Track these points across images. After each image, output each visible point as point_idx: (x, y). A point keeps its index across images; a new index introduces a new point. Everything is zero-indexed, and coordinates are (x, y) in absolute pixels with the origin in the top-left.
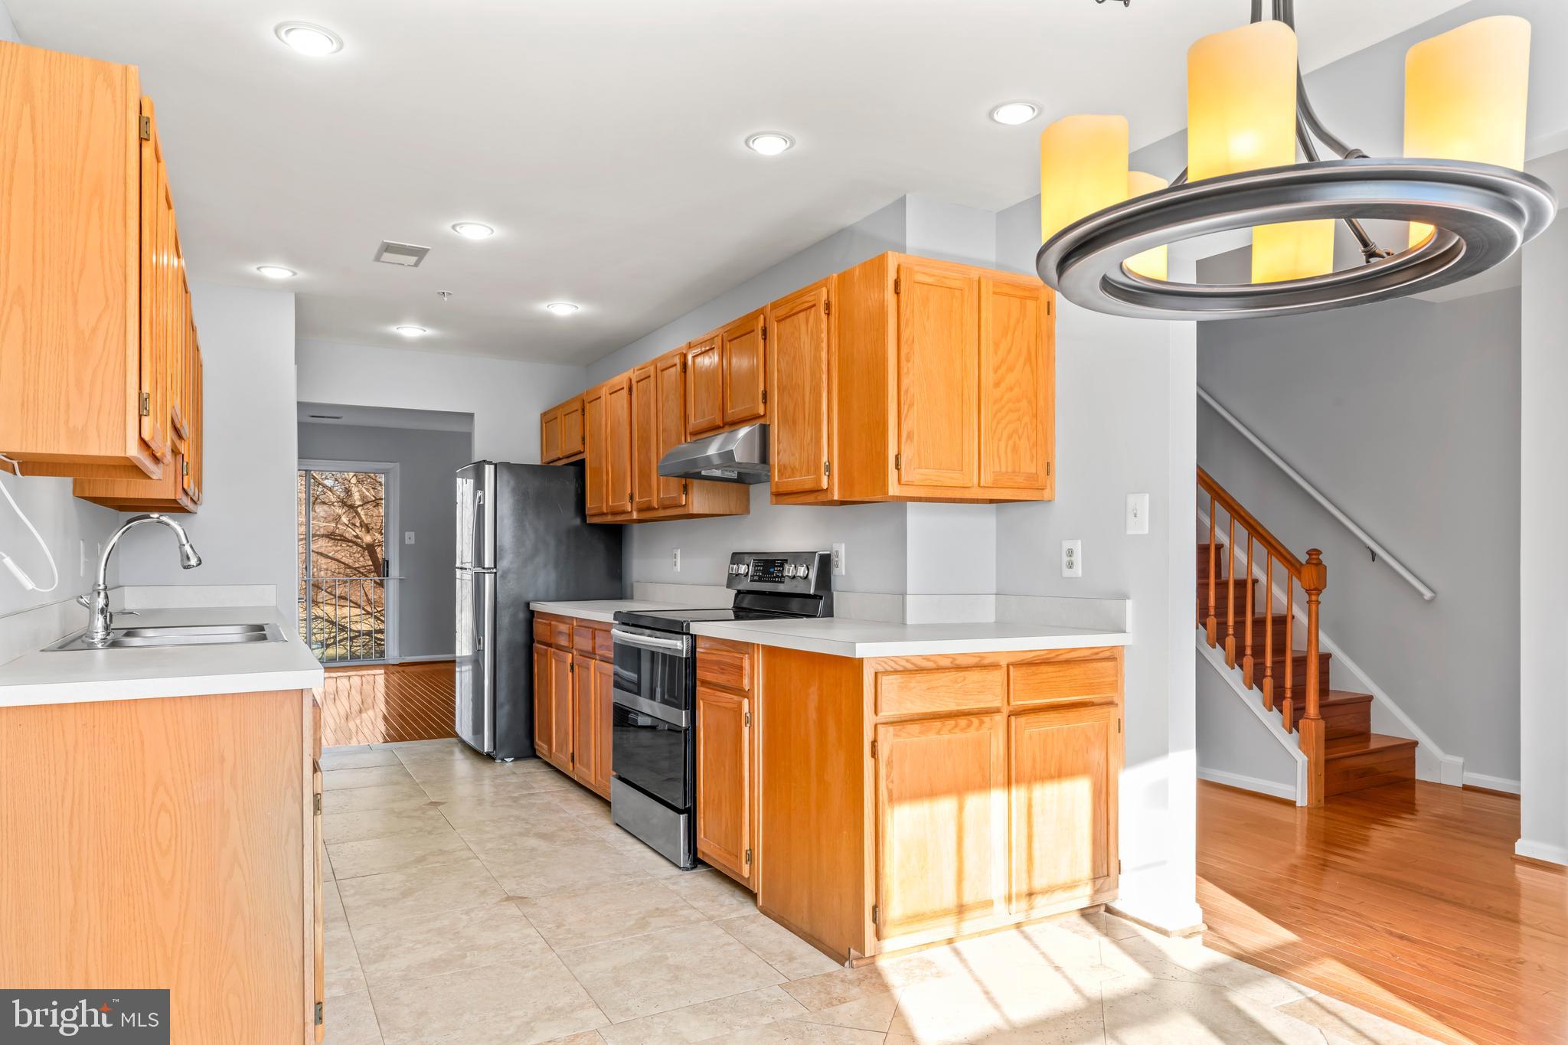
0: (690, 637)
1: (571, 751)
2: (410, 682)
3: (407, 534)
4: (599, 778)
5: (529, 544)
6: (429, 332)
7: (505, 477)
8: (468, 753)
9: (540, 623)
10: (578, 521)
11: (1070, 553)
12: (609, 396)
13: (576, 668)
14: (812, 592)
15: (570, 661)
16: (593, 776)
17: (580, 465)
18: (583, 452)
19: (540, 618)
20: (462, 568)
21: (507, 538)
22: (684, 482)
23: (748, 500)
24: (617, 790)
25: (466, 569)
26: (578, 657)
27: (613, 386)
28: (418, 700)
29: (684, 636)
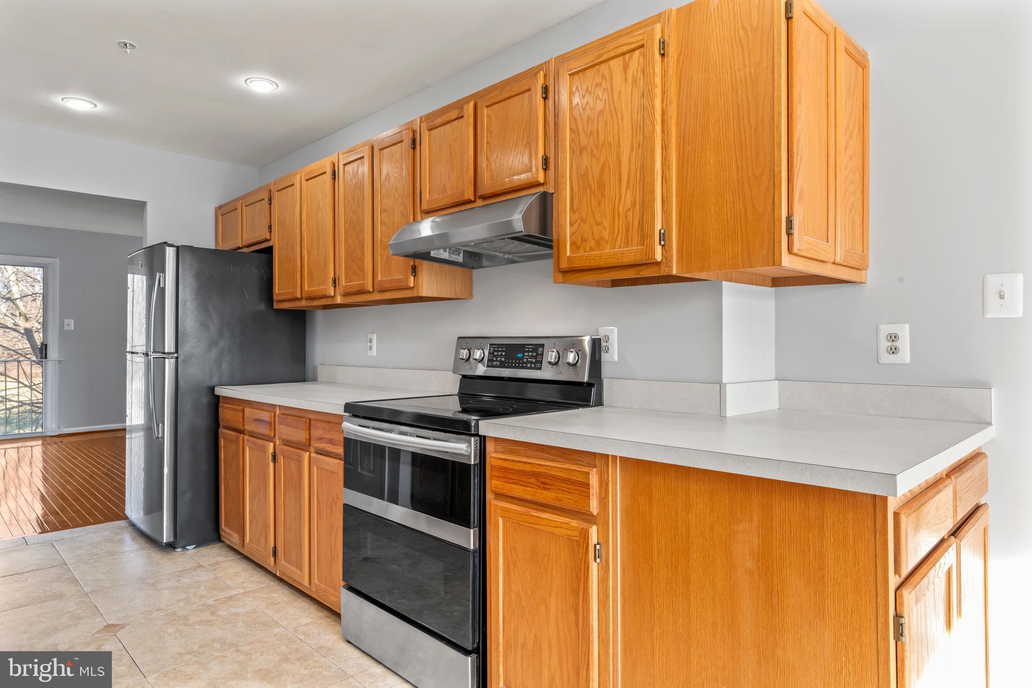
0: (478, 438)
1: (272, 545)
2: (69, 453)
3: (66, 321)
4: (316, 581)
5: (213, 329)
6: (101, 108)
7: (187, 260)
8: (142, 541)
9: (226, 408)
10: (262, 307)
11: (893, 338)
12: (304, 182)
13: (281, 460)
14: (586, 379)
15: (271, 450)
16: (307, 578)
17: (269, 251)
18: (270, 240)
19: (227, 403)
20: (133, 353)
21: (190, 322)
22: (412, 263)
23: (471, 285)
24: (350, 603)
25: (137, 353)
26: (281, 448)
27: (311, 172)
28: (78, 474)
29: (473, 439)
